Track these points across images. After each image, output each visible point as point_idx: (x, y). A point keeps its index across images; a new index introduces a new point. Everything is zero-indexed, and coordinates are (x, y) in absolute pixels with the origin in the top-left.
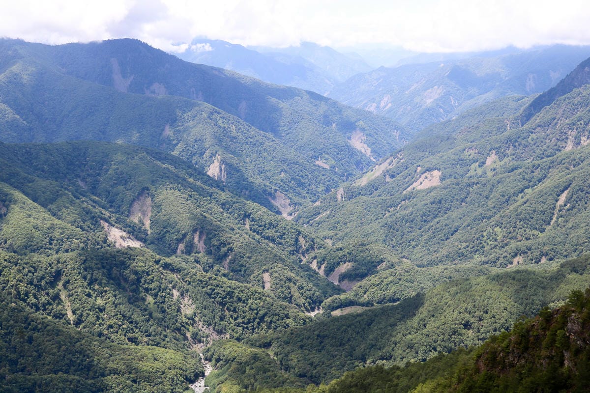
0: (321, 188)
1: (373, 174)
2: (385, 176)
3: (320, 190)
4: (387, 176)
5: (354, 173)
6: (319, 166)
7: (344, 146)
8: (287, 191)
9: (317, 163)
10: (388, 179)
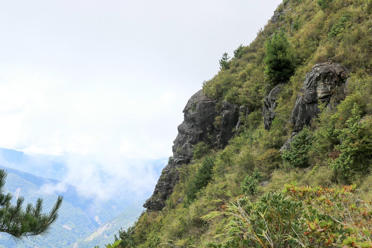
0: (65, 243)
1: (98, 233)
2: (104, 234)
3: (64, 244)
4: (105, 235)
5: (87, 232)
6: (65, 229)
7: (81, 216)
8: (42, 245)
9: (64, 226)
10: (106, 237)
